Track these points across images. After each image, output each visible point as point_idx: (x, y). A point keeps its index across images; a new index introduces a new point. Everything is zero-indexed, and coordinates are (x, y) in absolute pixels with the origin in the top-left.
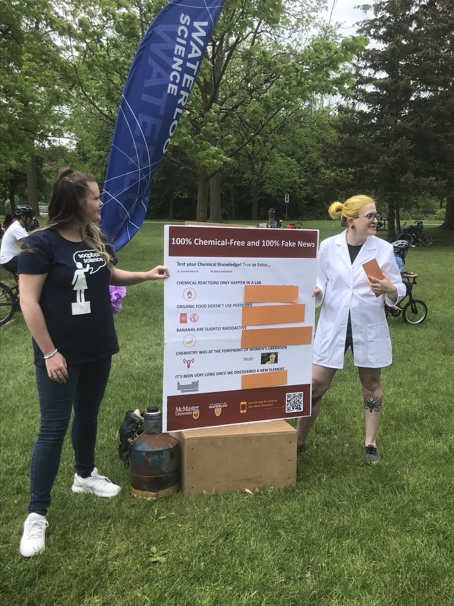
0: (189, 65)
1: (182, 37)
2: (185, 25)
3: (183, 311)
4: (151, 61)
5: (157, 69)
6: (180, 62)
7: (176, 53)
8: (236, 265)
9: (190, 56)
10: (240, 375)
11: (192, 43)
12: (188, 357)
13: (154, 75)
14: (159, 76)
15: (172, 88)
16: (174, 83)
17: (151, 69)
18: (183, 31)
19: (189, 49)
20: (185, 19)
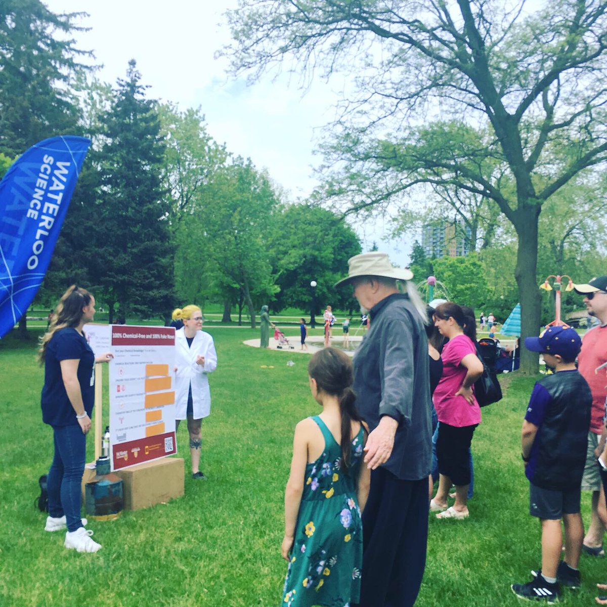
0: (50, 195)
1: (45, 173)
2: (49, 164)
3: (119, 383)
4: (13, 190)
5: (18, 196)
6: (42, 193)
7: (37, 185)
8: (142, 351)
9: (51, 188)
10: (145, 427)
11: (54, 178)
12: (121, 416)
13: (16, 201)
14: (21, 203)
15: (32, 213)
16: (34, 209)
17: (13, 197)
18: (46, 169)
19: (50, 183)
20: (48, 160)
